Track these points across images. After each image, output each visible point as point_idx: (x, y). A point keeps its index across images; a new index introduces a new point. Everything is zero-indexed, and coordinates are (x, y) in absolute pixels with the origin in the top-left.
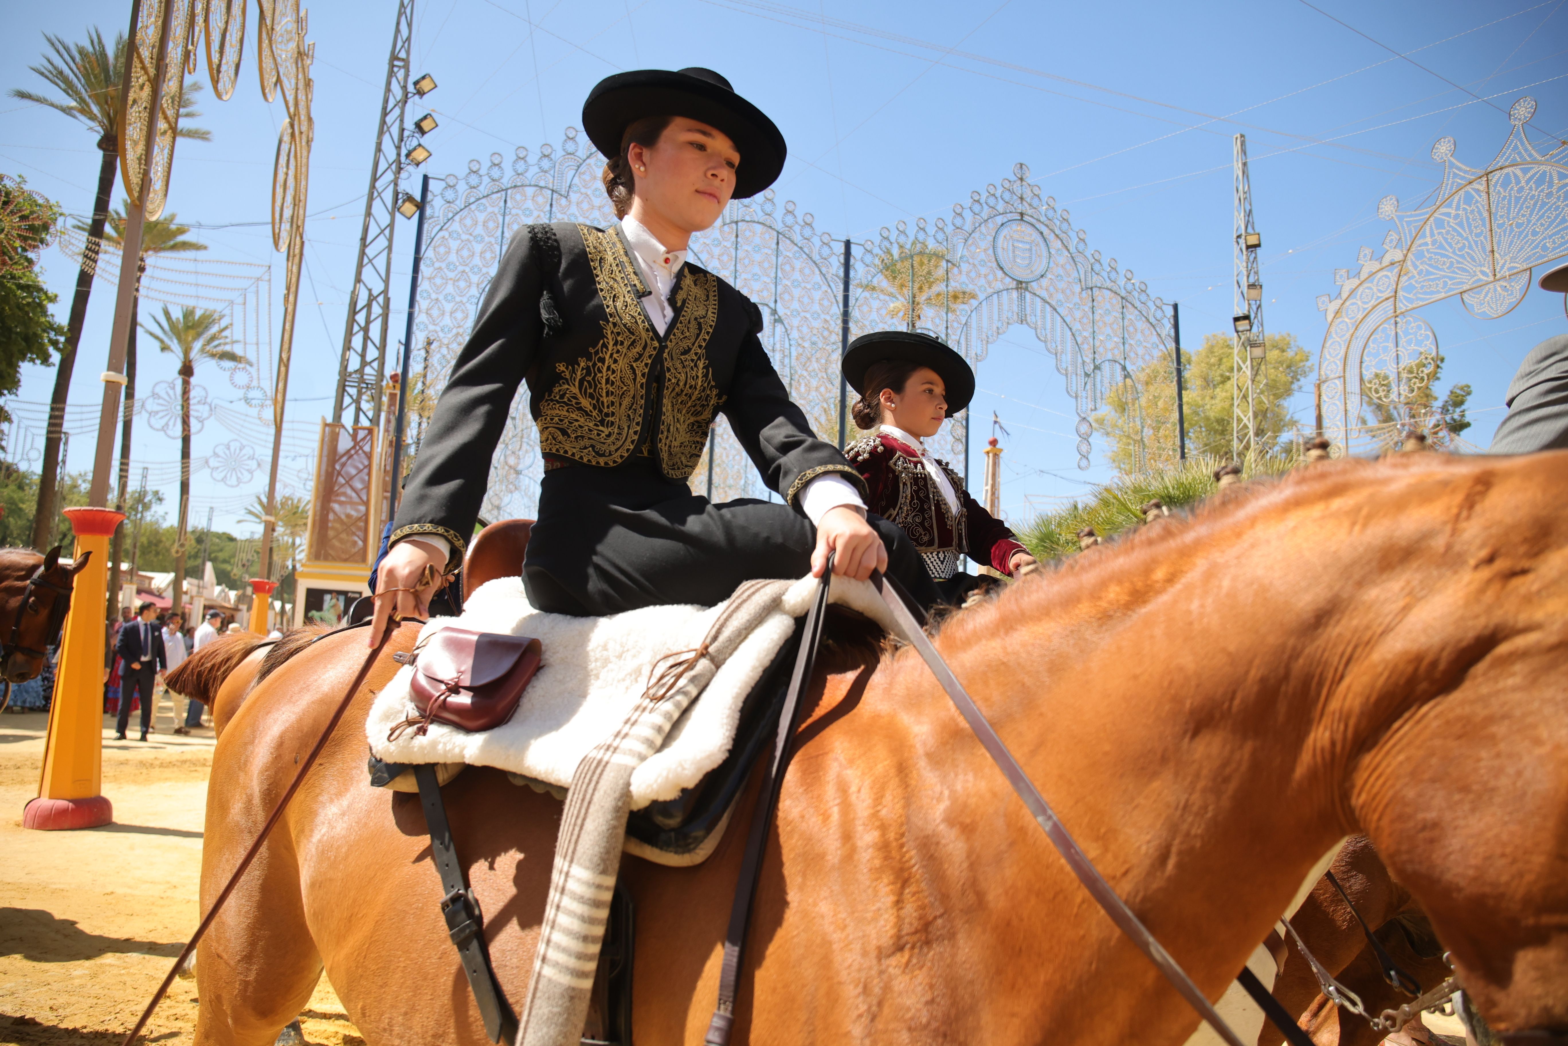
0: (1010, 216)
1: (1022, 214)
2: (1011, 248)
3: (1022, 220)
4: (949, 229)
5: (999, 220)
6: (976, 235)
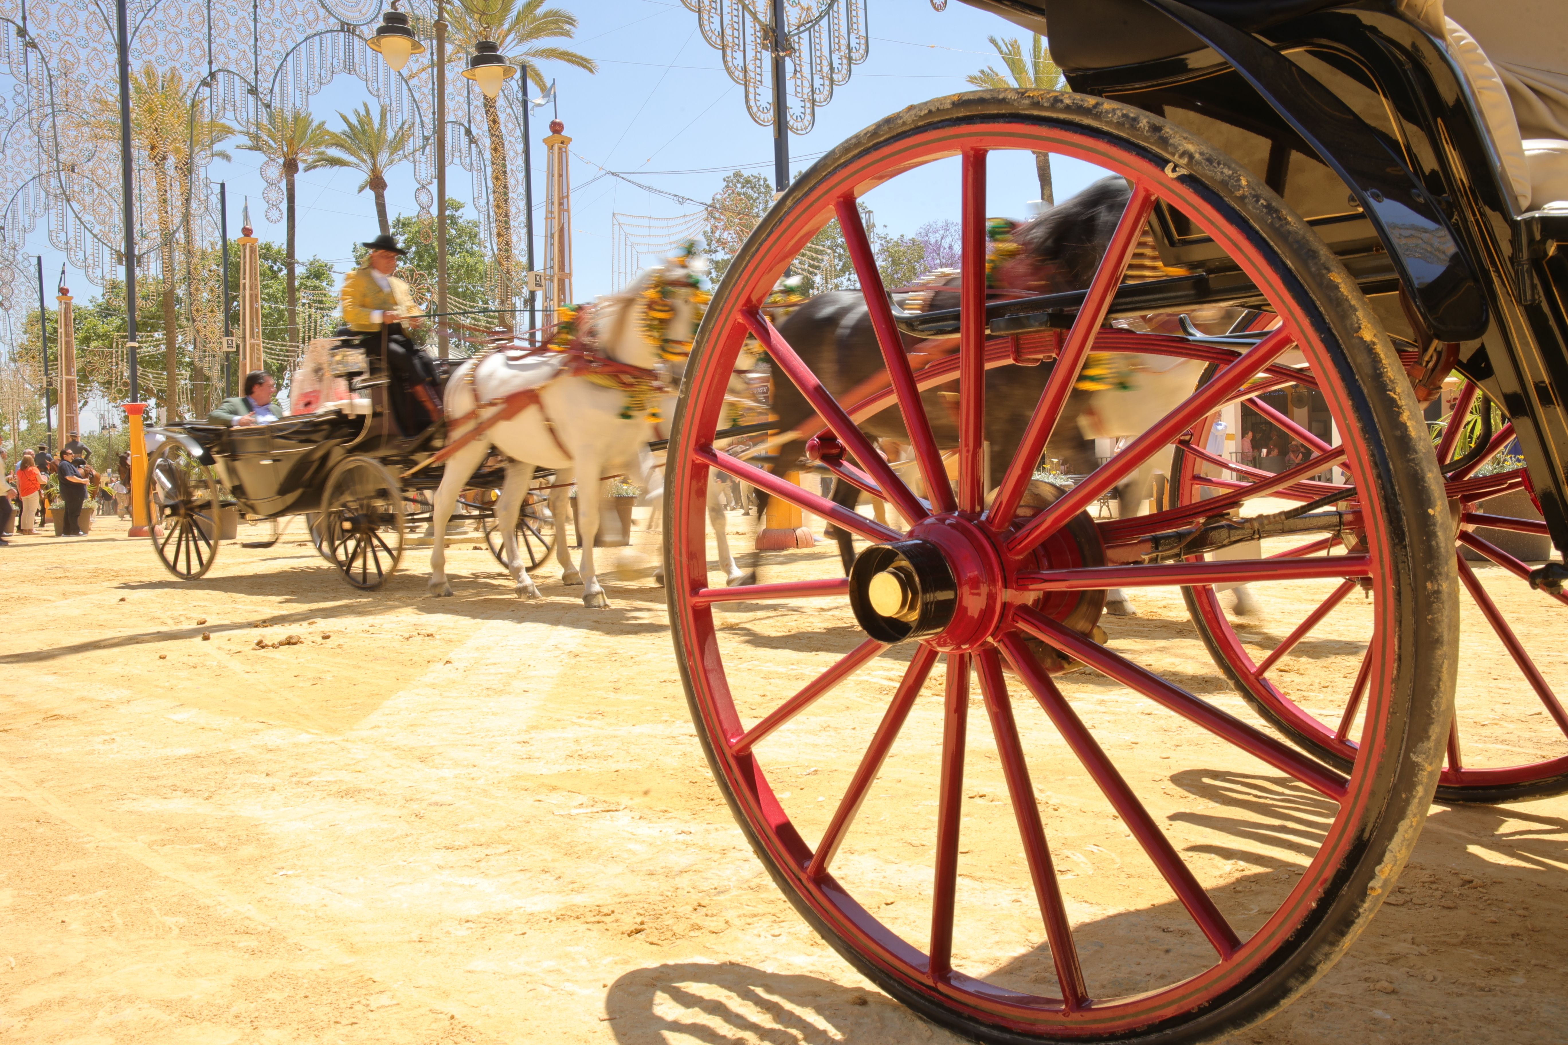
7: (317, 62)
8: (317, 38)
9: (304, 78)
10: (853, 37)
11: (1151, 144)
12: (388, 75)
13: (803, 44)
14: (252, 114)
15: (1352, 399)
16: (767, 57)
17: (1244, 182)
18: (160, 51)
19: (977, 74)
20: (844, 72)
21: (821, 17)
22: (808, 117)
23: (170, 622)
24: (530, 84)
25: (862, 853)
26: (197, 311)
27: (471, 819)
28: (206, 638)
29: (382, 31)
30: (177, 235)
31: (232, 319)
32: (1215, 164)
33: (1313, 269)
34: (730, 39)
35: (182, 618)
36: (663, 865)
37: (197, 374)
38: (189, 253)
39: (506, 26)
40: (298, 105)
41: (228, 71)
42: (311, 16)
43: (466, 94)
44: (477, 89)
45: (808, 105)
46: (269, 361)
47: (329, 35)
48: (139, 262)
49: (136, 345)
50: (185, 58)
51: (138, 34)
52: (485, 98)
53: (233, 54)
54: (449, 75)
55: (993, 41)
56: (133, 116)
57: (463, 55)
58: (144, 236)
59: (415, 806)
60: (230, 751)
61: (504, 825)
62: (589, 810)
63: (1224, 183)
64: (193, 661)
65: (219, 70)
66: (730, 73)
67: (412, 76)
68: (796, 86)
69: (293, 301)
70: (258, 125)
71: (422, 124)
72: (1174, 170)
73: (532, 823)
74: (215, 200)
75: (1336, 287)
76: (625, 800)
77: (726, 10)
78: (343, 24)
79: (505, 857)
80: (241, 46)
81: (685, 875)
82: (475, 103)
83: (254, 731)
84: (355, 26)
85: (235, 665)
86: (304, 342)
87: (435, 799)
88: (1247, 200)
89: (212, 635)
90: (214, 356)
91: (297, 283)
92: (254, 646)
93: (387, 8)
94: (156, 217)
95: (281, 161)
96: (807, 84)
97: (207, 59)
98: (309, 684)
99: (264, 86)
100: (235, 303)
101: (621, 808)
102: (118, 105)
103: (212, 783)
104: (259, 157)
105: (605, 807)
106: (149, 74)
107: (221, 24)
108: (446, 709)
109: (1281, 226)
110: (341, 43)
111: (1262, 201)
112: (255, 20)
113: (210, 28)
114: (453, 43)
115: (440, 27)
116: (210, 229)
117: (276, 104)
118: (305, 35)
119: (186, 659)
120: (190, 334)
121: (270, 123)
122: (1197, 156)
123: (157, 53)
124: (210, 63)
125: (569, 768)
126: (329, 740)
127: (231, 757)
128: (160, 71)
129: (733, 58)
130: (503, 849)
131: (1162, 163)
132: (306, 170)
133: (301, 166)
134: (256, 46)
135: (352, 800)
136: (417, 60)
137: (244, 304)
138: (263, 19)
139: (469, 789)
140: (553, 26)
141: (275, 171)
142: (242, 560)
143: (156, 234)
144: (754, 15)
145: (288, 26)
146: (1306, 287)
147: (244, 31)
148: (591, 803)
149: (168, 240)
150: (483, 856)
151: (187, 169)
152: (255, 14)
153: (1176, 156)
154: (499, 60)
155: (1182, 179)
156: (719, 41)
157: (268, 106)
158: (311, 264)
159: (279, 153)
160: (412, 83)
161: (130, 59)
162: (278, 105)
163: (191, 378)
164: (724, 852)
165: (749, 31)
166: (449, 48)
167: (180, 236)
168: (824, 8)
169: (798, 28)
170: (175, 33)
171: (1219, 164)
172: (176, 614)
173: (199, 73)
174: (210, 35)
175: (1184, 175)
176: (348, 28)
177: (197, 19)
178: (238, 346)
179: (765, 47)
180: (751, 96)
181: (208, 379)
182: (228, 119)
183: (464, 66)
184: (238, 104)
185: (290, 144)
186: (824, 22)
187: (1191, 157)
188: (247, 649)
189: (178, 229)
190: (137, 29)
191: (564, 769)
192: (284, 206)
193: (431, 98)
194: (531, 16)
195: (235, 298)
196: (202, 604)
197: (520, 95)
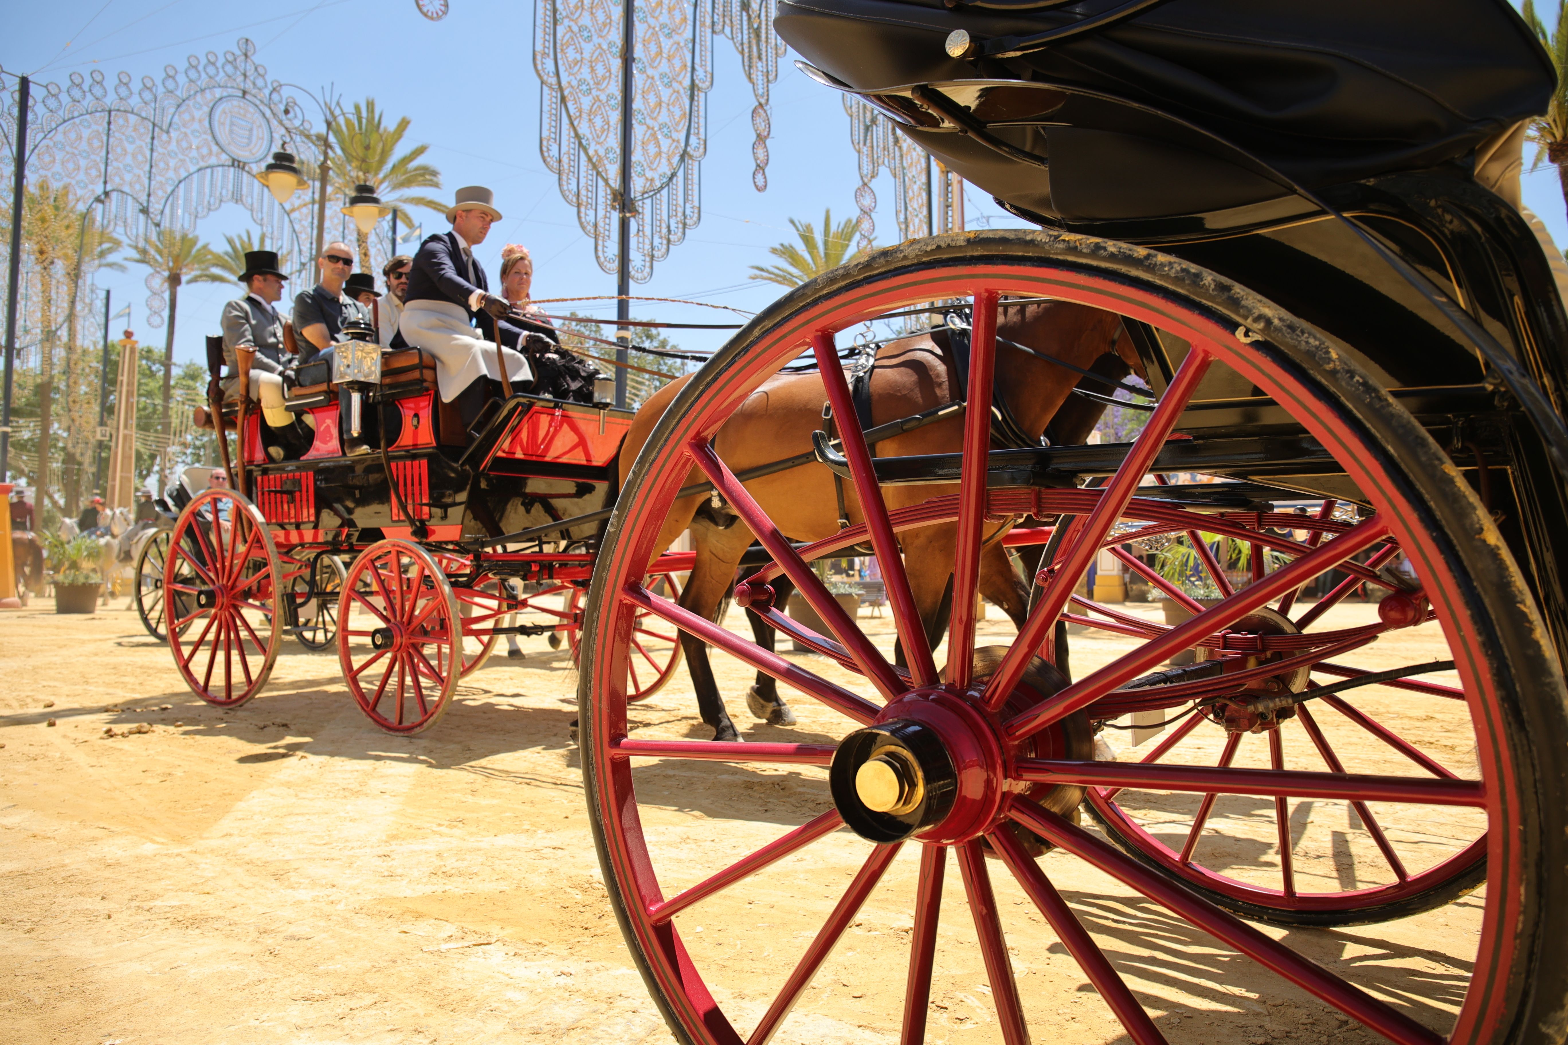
0: (230, 91)
1: (245, 93)
2: (228, 122)
3: (244, 97)
4: (161, 90)
5: (218, 92)
6: (191, 103)
7: (207, 190)
8: (209, 170)
9: (194, 204)
10: (688, 206)
11: (1217, 304)
12: (272, 207)
13: (645, 207)
14: (141, 230)
15: (1470, 609)
16: (615, 216)
17: (1334, 355)
18: (57, 167)
19: (779, 247)
20: (680, 234)
21: (662, 188)
22: (648, 270)
23: (15, 704)
24: (399, 224)
25: (754, 999)
26: (74, 402)
27: (332, 958)
28: (51, 724)
29: (270, 167)
30: (59, 333)
31: (108, 410)
32: (1298, 332)
33: (1423, 459)
34: (585, 199)
35: (29, 700)
36: (548, 1020)
37: (70, 458)
38: (70, 349)
39: (381, 175)
40: (186, 225)
41: (122, 192)
42: (205, 151)
43: (341, 229)
44: (352, 226)
45: (648, 259)
46: (142, 450)
47: (220, 169)
48: (18, 354)
49: (9, 429)
50: (81, 176)
51: (36, 151)
52: (359, 234)
53: (128, 177)
54: (328, 213)
55: (792, 222)
56: (24, 224)
57: (341, 196)
58: (26, 331)
59: (269, 941)
60: (63, 866)
61: (369, 965)
62: (459, 945)
63: (1310, 354)
64: (34, 751)
65: (113, 190)
66: (583, 228)
67: (293, 210)
68: (638, 242)
69: (167, 397)
70: (147, 240)
71: (300, 251)
72: (1246, 335)
73: (399, 962)
74: (100, 304)
75: (1451, 481)
76: (496, 931)
77: (582, 174)
78: (234, 160)
79: (372, 1012)
80: (136, 171)
81: (572, 1032)
82: (349, 237)
83: (94, 839)
84: (245, 164)
85: (80, 757)
86: (175, 434)
87: (292, 930)
88: (1339, 375)
89: (58, 722)
90: (87, 443)
91: (172, 383)
92: (102, 734)
93: (276, 149)
94: (39, 315)
95: (166, 274)
96: (647, 242)
97: (102, 179)
98: (157, 781)
99: (155, 207)
100: (112, 397)
101: (493, 940)
102: (11, 211)
103: (37, 910)
104: (146, 270)
105: (476, 939)
106: (43, 187)
107: (119, 150)
108: (302, 814)
109: (1382, 407)
110: (231, 176)
111: (1357, 378)
112: (152, 150)
113: (108, 153)
114: (333, 185)
115: (324, 169)
116: (92, 329)
117: (166, 224)
118: (198, 167)
119: (26, 749)
120: (66, 422)
121: (159, 240)
122: (1276, 322)
123: (54, 170)
124: (105, 183)
125: (434, 888)
126: (176, 851)
127: (63, 874)
128: (56, 185)
129: (586, 215)
130: (369, 999)
131: (1232, 326)
132: (189, 282)
133: (184, 279)
134: (150, 172)
135: (198, 931)
136: (299, 197)
137: (120, 398)
138: (159, 149)
139: (328, 917)
140: (421, 179)
141: (159, 283)
142: (99, 636)
143: (39, 331)
144: (606, 181)
145: (182, 157)
146: (1411, 477)
147: (140, 158)
148: (460, 934)
149: (49, 336)
150: (347, 1010)
151: (75, 275)
152: (152, 144)
153: (1250, 320)
154: (376, 201)
155: (1257, 345)
156: (575, 200)
157: (158, 225)
158: (188, 367)
159: (164, 267)
160: (295, 215)
161: (27, 172)
162: (168, 225)
163: (64, 462)
164: (610, 1000)
165: (601, 193)
166: (329, 189)
167: (63, 333)
168: (665, 180)
169: (643, 194)
170: (73, 153)
171: (1303, 332)
172: (23, 695)
173: (93, 191)
174: (107, 159)
175: (1257, 342)
176: (238, 164)
177: (96, 143)
178: (111, 436)
179: (614, 208)
180: (600, 248)
181: (80, 464)
182: (119, 233)
183: (342, 205)
184: (129, 221)
185: (177, 259)
186: (665, 192)
187: (1268, 322)
188: (94, 738)
189: (61, 326)
190: (36, 147)
191: (428, 889)
192: (166, 314)
193: (309, 230)
194: (403, 170)
195: (111, 392)
196: (52, 684)
197: (390, 234)
